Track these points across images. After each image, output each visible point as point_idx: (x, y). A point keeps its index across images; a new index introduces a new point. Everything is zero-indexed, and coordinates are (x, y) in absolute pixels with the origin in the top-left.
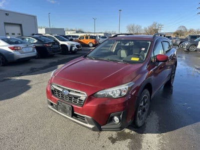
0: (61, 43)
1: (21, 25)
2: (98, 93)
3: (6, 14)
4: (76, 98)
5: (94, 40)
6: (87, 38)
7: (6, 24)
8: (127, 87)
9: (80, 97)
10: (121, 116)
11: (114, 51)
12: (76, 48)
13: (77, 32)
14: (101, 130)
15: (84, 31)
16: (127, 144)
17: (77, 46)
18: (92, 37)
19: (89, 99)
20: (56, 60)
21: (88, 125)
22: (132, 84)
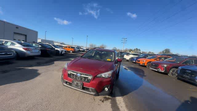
0: (56, 49)
1: (26, 36)
2: (97, 76)
3: (17, 28)
4: (85, 78)
5: (73, 49)
6: (69, 47)
7: (15, 33)
8: (111, 72)
9: (88, 77)
10: (109, 87)
11: (93, 55)
12: (64, 52)
13: (61, 44)
14: (98, 95)
15: (65, 44)
16: (110, 102)
17: (65, 51)
18: (72, 48)
19: (94, 78)
20: (52, 59)
21: (92, 93)
22: (112, 71)
